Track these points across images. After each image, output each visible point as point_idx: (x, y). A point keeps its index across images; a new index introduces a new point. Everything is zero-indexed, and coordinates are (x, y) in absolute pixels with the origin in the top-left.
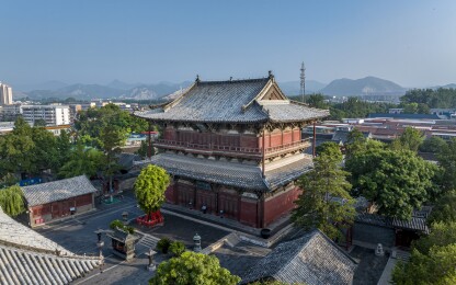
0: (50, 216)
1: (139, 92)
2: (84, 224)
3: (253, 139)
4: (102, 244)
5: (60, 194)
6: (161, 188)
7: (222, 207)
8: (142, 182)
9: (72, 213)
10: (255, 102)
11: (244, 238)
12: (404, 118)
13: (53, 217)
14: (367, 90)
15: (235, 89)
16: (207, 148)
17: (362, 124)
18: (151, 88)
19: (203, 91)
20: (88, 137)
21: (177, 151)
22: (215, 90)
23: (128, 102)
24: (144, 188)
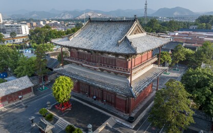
0: (7, 102)
1: (64, 15)
2: (26, 107)
3: (124, 61)
4: (34, 125)
5: (12, 89)
6: (68, 90)
7: (105, 98)
8: (56, 88)
9: (20, 99)
10: (126, 37)
11: (118, 121)
12: (198, 31)
13: (9, 103)
14: (176, 14)
15: (113, 26)
16: (96, 66)
17: (177, 36)
18: (70, 13)
19: (93, 26)
20: (35, 44)
21: (78, 64)
22: (100, 26)
23: (59, 20)
24: (57, 91)
